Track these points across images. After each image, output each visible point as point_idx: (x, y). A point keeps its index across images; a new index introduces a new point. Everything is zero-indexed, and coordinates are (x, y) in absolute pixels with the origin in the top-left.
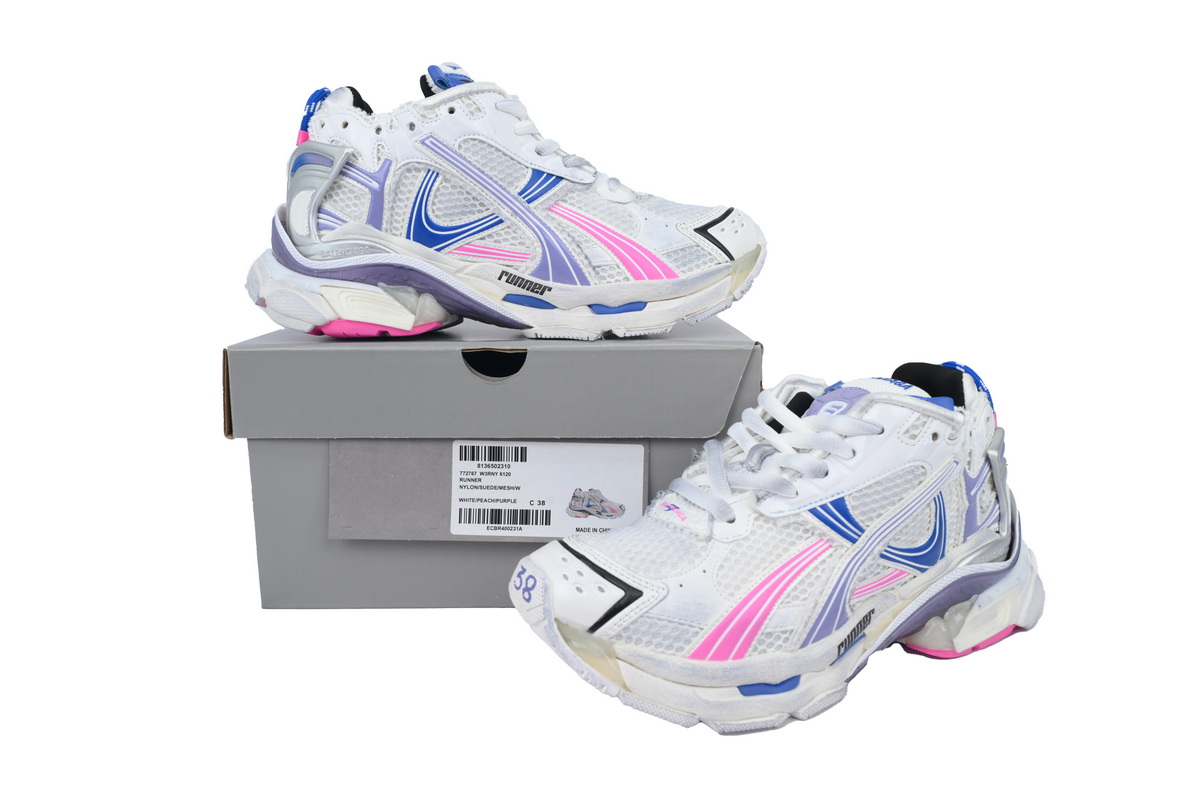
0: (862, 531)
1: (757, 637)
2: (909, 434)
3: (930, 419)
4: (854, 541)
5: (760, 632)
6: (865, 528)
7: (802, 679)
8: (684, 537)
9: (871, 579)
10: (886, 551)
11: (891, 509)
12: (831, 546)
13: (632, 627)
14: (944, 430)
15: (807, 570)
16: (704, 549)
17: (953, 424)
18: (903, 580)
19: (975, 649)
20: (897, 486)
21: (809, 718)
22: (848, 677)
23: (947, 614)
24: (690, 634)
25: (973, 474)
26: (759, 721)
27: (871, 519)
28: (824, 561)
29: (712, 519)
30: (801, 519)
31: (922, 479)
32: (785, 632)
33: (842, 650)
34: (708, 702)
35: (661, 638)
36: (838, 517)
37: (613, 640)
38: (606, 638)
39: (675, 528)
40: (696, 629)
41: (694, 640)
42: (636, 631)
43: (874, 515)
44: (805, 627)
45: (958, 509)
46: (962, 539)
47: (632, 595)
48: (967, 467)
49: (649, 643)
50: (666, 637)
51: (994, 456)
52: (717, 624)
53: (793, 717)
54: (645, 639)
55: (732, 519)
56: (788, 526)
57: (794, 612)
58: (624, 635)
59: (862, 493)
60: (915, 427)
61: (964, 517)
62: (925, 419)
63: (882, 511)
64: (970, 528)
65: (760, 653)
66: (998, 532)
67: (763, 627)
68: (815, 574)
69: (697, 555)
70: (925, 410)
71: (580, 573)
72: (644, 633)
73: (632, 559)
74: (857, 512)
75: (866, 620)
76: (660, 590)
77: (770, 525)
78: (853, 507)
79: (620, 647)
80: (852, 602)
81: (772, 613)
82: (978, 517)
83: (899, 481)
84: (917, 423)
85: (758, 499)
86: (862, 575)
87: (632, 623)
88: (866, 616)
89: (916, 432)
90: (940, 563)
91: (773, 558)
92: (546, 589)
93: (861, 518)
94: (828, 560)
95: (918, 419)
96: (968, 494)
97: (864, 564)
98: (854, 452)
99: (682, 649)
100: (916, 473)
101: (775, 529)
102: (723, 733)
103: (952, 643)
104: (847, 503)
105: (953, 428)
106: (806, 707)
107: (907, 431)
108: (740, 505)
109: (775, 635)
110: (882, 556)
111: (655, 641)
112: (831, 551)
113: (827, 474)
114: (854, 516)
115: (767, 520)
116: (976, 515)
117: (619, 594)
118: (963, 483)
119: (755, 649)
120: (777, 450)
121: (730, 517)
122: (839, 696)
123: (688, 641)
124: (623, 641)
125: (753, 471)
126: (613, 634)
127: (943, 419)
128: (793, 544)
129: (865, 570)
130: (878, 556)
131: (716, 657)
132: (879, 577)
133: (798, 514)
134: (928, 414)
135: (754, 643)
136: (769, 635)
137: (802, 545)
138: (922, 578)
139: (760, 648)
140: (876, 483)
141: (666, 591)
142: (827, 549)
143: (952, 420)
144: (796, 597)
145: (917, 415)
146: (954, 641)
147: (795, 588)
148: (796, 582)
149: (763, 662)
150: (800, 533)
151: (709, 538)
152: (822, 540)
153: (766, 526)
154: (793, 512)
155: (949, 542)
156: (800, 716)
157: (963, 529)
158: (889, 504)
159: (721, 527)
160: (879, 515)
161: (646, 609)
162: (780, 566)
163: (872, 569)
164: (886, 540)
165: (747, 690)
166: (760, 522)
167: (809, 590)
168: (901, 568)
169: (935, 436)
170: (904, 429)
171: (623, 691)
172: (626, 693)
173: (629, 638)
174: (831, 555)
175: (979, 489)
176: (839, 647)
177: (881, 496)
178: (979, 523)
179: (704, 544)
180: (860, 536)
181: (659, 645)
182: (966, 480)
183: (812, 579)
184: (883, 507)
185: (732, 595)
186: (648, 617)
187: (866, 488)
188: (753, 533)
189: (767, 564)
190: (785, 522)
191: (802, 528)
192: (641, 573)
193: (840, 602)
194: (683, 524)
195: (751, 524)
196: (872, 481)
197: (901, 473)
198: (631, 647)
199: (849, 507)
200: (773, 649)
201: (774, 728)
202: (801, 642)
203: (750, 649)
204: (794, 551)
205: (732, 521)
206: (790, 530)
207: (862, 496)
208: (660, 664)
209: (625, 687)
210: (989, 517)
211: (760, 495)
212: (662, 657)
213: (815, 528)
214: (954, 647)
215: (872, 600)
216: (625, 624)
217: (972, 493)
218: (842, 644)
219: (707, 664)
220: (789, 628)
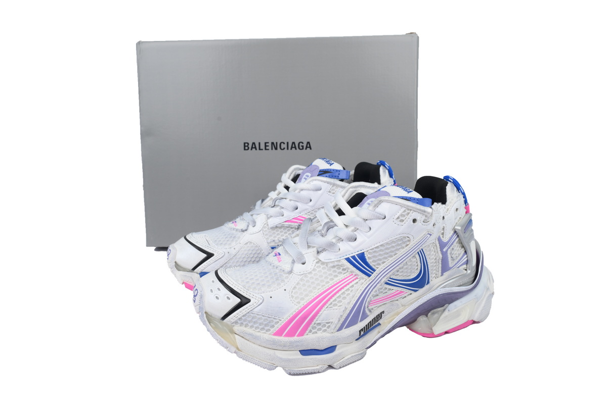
0: (374, 270)
1: (311, 325)
2: (399, 220)
3: (412, 211)
4: (369, 276)
5: (313, 323)
6: (376, 269)
7: (337, 348)
8: (277, 271)
9: (381, 296)
10: (389, 280)
11: (391, 259)
12: (357, 278)
13: (243, 318)
14: (419, 217)
15: (343, 290)
16: (287, 277)
17: (426, 214)
18: (403, 296)
19: (446, 333)
20: (393, 247)
21: (340, 368)
22: (368, 346)
23: (430, 314)
24: (274, 323)
25: (445, 240)
26: (310, 369)
27: (379, 264)
28: (353, 286)
29: (293, 262)
30: (340, 264)
31: (408, 243)
32: (329, 323)
33: (362, 333)
34: (281, 359)
35: (258, 324)
36: (361, 263)
37: (233, 324)
38: (229, 323)
39: (274, 266)
40: (278, 320)
41: (276, 326)
42: (245, 320)
43: (380, 262)
44: (339, 321)
45: (436, 259)
46: (440, 274)
47: (244, 301)
48: (441, 236)
49: (252, 327)
50: (260, 324)
51: (459, 230)
52: (289, 318)
53: (331, 367)
54: (250, 324)
55: (304, 262)
56: (334, 267)
57: (334, 312)
58: (239, 322)
59: (373, 250)
60: (402, 215)
61: (440, 262)
62: (409, 211)
63: (385, 260)
64: (445, 268)
65: (313, 333)
66: (466, 270)
67: (315, 320)
68: (347, 293)
69: (283, 281)
70: (408, 206)
71: (219, 289)
72: (250, 322)
73: (247, 282)
74: (371, 261)
75: (379, 316)
76: (259, 300)
77: (325, 266)
78: (369, 258)
79: (237, 328)
80: (370, 308)
81: (320, 313)
82: (450, 263)
83: (394, 245)
84: (403, 214)
85: (318, 252)
86: (375, 294)
87: (243, 316)
88: (379, 315)
89: (403, 218)
90: (426, 287)
91: (324, 283)
92: (201, 297)
93: (374, 264)
94: (355, 285)
95: (405, 211)
96: (441, 250)
97: (376, 288)
98: (370, 228)
99: (269, 330)
100: (404, 240)
101: (327, 268)
102: (290, 374)
103: (432, 330)
104: (365, 255)
105: (426, 216)
106: (339, 362)
107: (398, 218)
108: (309, 255)
109: (322, 324)
110: (387, 283)
111: (255, 326)
112: (357, 280)
113: (356, 240)
114: (369, 263)
115: (323, 263)
116: (448, 262)
117: (238, 300)
118: (438, 245)
119: (310, 331)
120: (336, 225)
121: (303, 261)
122: (360, 357)
123: (273, 326)
124: (239, 325)
125: (322, 236)
126: (233, 321)
127: (419, 211)
128: (336, 276)
129: (376, 291)
130: (383, 284)
131: (288, 335)
132: (386, 294)
133: (339, 261)
134: (410, 208)
135: (309, 328)
136: (319, 324)
137: (341, 277)
138: (415, 294)
139: (313, 331)
140: (381, 245)
141: (262, 300)
142: (355, 279)
143: (425, 212)
144: (335, 305)
145: (404, 209)
146: (433, 328)
147: (335, 300)
148: (335, 297)
149: (314, 338)
150: (341, 270)
151: (291, 272)
152: (352, 275)
153: (322, 266)
154: (336, 260)
155: (432, 276)
156: (335, 367)
157: (440, 269)
158: (389, 257)
159: (298, 267)
160: (384, 262)
161: (251, 309)
162: (328, 288)
163: (381, 291)
164: (388, 275)
165: (304, 352)
166: (319, 264)
167: (343, 301)
168: (400, 290)
169: (414, 221)
170: (397, 216)
171: (237, 351)
172: (238, 351)
173: (242, 324)
174: (357, 282)
175: (449, 248)
176: (360, 331)
177: (384, 252)
178: (451, 265)
179: (287, 275)
180: (373, 273)
181: (256, 328)
182: (439, 243)
183: (345, 295)
184: (385, 258)
185: (299, 303)
186: (252, 313)
187: (375, 248)
188: (314, 270)
189: (320, 287)
190: (331, 265)
191: (342, 268)
192: (251, 290)
193: (361, 307)
194: (279, 264)
195: (314, 265)
196: (379, 244)
197: (395, 240)
198: (243, 328)
199: (366, 258)
200: (321, 331)
201: (319, 372)
202: (337, 328)
203: (307, 332)
204: (336, 280)
205: (304, 264)
206: (335, 269)
207: (373, 252)
208: (256, 338)
209: (238, 348)
210: (458, 262)
211: (319, 250)
212: (258, 334)
213: (348, 268)
214: (433, 332)
215: (384, 306)
216: (239, 317)
217: (444, 250)
218: (362, 330)
219: (283, 339)
220: (331, 321)
